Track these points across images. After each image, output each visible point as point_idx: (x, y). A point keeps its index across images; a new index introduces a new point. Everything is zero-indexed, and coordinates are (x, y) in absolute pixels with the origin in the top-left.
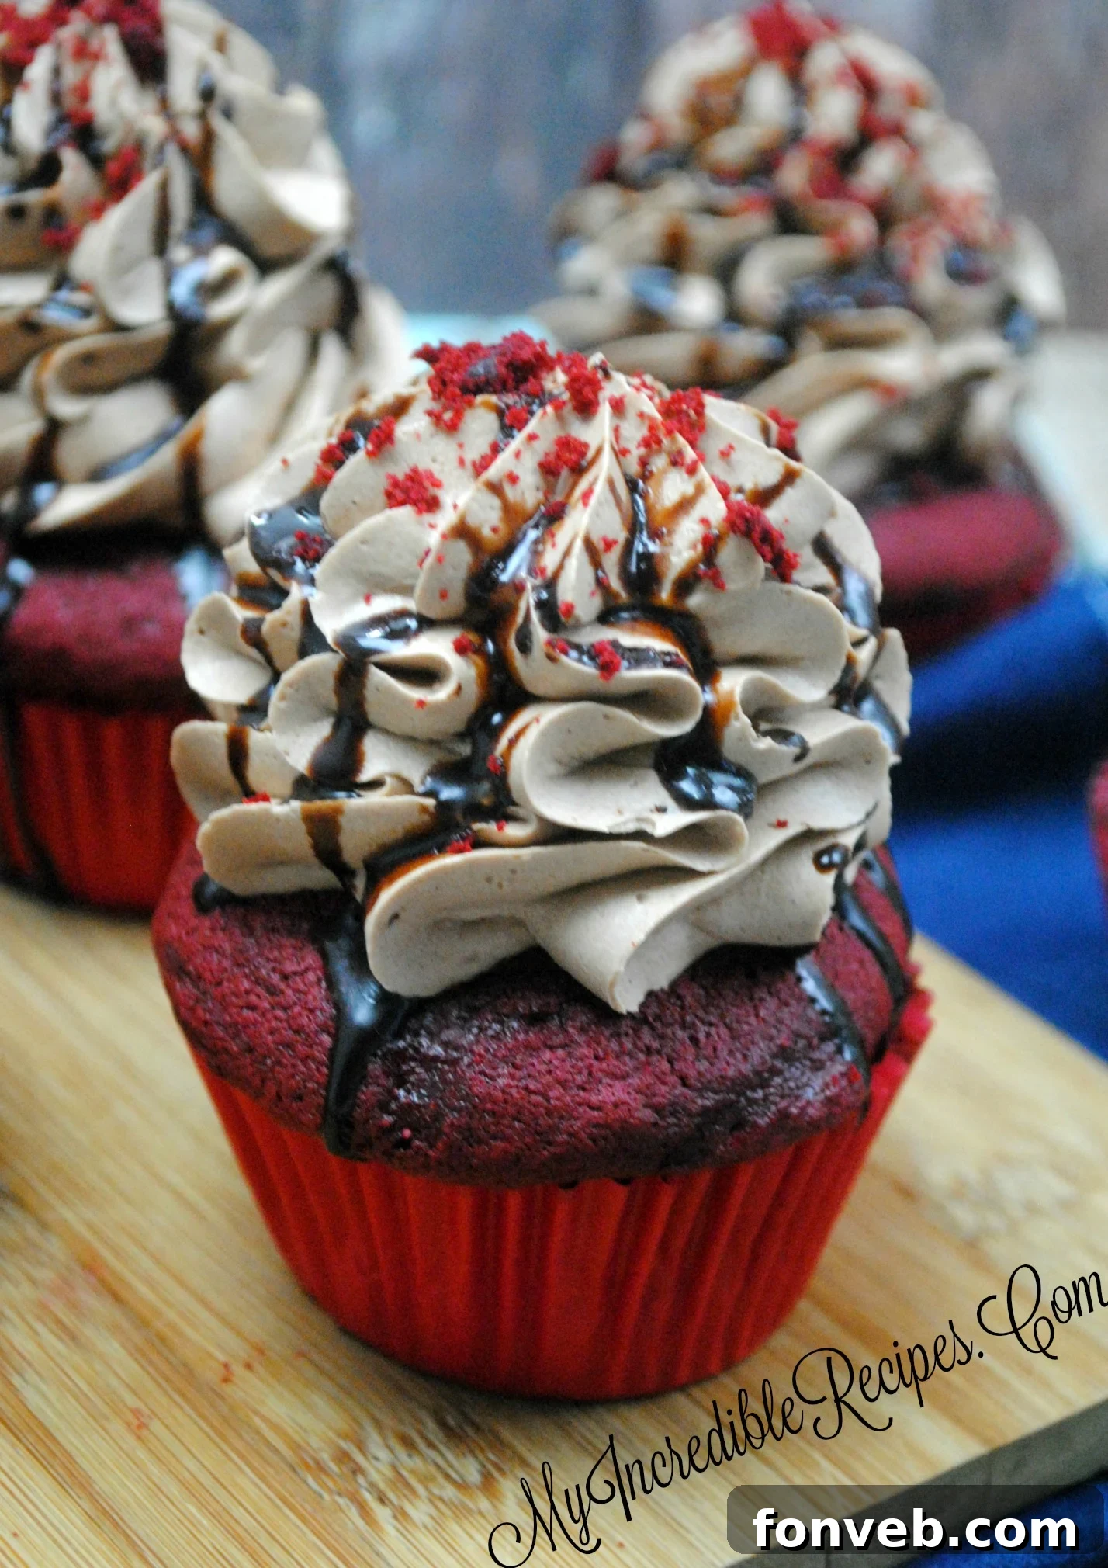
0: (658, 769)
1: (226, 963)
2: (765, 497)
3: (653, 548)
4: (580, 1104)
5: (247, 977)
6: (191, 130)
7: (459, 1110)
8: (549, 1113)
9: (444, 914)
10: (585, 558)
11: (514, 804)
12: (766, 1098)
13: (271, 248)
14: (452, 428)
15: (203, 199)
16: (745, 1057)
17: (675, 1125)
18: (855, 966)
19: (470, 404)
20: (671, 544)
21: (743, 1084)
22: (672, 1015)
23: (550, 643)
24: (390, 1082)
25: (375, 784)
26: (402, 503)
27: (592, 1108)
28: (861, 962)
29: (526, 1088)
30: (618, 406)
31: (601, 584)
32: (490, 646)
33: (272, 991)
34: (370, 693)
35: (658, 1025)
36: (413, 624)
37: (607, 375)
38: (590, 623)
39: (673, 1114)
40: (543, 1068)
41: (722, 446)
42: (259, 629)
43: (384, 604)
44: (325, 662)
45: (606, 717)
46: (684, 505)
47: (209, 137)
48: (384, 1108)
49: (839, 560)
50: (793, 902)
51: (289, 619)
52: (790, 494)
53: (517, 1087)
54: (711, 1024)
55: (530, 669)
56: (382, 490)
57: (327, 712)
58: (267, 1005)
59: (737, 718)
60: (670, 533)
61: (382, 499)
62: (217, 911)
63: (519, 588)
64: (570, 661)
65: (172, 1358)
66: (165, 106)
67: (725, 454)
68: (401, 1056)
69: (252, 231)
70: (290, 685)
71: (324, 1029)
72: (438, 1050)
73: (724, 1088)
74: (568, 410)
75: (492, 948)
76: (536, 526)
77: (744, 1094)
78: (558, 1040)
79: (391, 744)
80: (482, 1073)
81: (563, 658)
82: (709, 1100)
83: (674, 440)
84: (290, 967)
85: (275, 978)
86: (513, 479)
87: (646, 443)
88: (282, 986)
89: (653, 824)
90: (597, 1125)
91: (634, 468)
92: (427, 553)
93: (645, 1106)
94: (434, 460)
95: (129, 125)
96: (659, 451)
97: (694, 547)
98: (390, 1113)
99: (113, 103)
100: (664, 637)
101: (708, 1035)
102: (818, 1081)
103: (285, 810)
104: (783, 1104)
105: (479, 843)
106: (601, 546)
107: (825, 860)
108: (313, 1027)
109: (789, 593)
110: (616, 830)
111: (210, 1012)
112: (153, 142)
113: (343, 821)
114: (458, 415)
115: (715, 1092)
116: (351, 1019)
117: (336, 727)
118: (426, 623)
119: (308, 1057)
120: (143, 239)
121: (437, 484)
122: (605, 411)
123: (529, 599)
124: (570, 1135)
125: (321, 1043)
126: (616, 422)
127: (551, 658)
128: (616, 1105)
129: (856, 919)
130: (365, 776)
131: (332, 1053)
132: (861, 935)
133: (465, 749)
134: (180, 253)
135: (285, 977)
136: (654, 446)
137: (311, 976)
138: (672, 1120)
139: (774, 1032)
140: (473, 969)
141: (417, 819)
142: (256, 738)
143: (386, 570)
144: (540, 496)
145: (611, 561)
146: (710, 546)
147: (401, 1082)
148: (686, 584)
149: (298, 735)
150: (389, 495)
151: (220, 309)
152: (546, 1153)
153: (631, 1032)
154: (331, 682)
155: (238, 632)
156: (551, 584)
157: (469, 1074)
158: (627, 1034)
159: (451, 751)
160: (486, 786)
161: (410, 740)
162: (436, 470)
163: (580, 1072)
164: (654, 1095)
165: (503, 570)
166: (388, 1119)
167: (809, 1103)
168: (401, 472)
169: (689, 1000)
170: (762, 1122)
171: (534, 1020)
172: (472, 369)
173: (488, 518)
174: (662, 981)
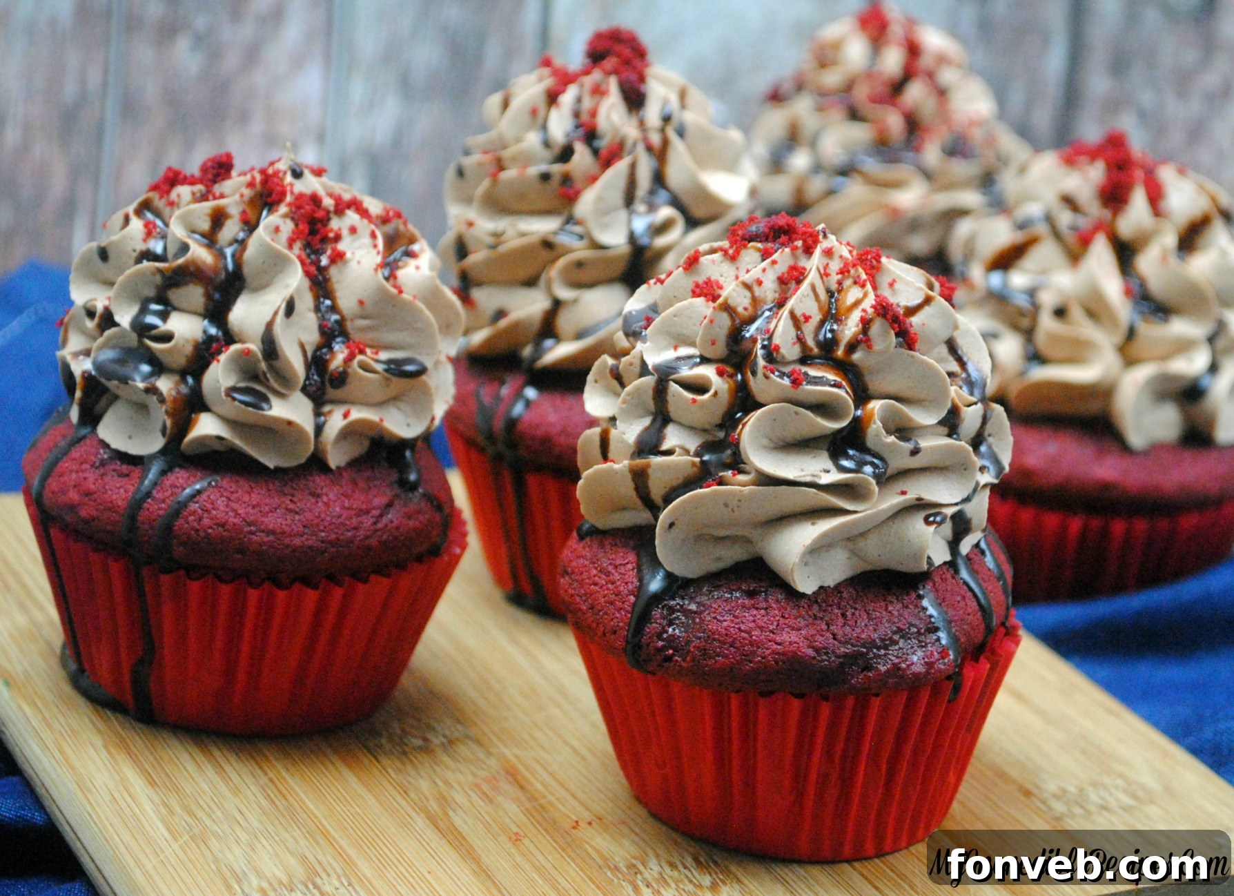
0: (828, 450)
1: (586, 563)
2: (912, 311)
3: (835, 327)
4: (770, 641)
5: (596, 568)
6: (655, 139)
7: (700, 638)
8: (752, 643)
9: (705, 531)
10: (790, 323)
11: (745, 463)
12: (885, 655)
13: (698, 212)
14: (733, 258)
15: (659, 179)
16: (875, 630)
17: (825, 660)
18: (959, 598)
19: (745, 246)
20: (846, 325)
21: (871, 644)
22: (833, 601)
23: (765, 367)
24: (665, 622)
25: (669, 452)
26: (699, 296)
27: (777, 643)
28: (964, 598)
29: (739, 629)
30: (828, 253)
31: (800, 340)
32: (739, 377)
33: (608, 574)
34: (670, 398)
35: (824, 605)
36: (698, 360)
37: (825, 236)
38: (794, 362)
39: (826, 654)
40: (751, 618)
41: (890, 280)
42: (618, 368)
43: (684, 351)
44: (649, 381)
45: (796, 413)
46: (857, 304)
47: (665, 143)
48: (659, 637)
49: (965, 359)
50: (909, 541)
51: (633, 360)
52: (927, 310)
53: (734, 627)
54: (856, 609)
55: (757, 385)
56: (690, 290)
57: (649, 413)
58: (603, 582)
59: (875, 423)
60: (846, 318)
61: (691, 294)
62: (588, 539)
63: (754, 340)
64: (774, 377)
65: (546, 816)
66: (642, 124)
67: (891, 285)
68: (672, 610)
69: (686, 200)
70: (629, 394)
71: (631, 593)
72: (693, 607)
73: (859, 644)
74: (800, 252)
75: (731, 555)
76: (770, 310)
77: (872, 651)
78: (764, 605)
79: (682, 430)
80: (715, 618)
81: (772, 375)
82: (847, 649)
83: (857, 271)
84: (618, 562)
85: (610, 568)
86: (760, 283)
87: (841, 272)
88: (613, 571)
89: (820, 478)
90: (778, 653)
91: (834, 287)
92: (705, 318)
93: (809, 647)
94: (721, 276)
95: (616, 131)
96: (848, 277)
97: (858, 326)
98: (663, 640)
99: (608, 117)
100: (837, 375)
101: (853, 614)
102: (920, 653)
103: (621, 465)
104: (897, 661)
105: (721, 482)
106: (802, 319)
107: (931, 519)
108: (626, 592)
109: (912, 357)
110: (799, 479)
111: (575, 589)
112: (629, 143)
113: (650, 471)
114: (737, 252)
115: (852, 645)
116: (647, 588)
117: (653, 421)
118: (705, 360)
119: (621, 609)
120: (617, 196)
121: (721, 288)
122: (818, 252)
123: (759, 346)
124: (763, 658)
125: (629, 601)
126: (825, 261)
127: (767, 377)
128: (791, 643)
129: (964, 574)
130: (665, 447)
131: (634, 605)
132: (965, 583)
133: (721, 435)
134: (641, 207)
135: (616, 567)
136: (846, 274)
137: (630, 566)
138: (825, 657)
139: (896, 620)
140: (720, 565)
141: (692, 471)
142: (614, 433)
143: (685, 332)
144: (777, 295)
145: (808, 329)
146: (866, 323)
147: (671, 623)
148: (852, 347)
149: (631, 425)
150: (693, 292)
151: (661, 241)
152: (748, 667)
153: (806, 606)
154: (650, 392)
155: (608, 371)
156: (770, 339)
157: (708, 618)
158: (803, 607)
159: (715, 436)
160: (729, 452)
161: (692, 428)
162: (722, 281)
163: (772, 624)
164: (815, 641)
165: (748, 331)
166: (660, 643)
167: (913, 664)
168: (701, 279)
169: (845, 595)
170: (883, 669)
171: (751, 594)
172: (750, 229)
173: (742, 302)
174: (830, 582)
